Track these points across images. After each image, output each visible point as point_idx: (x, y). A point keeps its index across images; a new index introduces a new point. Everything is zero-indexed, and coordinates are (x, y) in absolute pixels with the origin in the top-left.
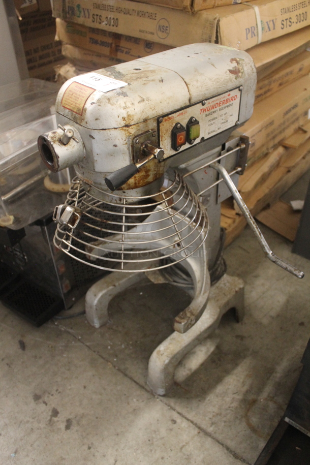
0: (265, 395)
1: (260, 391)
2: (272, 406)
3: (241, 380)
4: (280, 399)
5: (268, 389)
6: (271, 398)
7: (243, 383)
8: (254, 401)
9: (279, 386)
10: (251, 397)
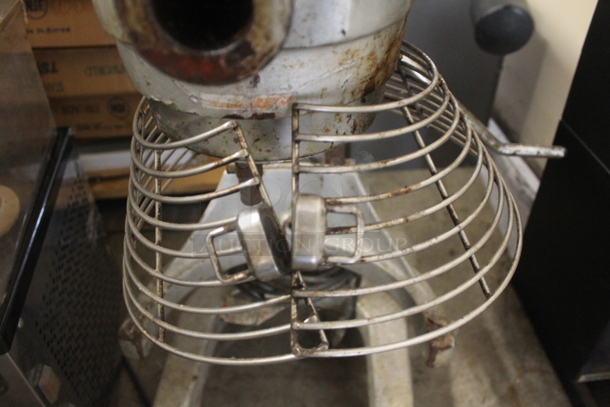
0: (512, 372)
1: (503, 371)
2: (534, 378)
3: (471, 376)
4: (531, 362)
5: (508, 361)
6: (523, 370)
7: (477, 377)
8: (513, 390)
9: (511, 346)
10: (504, 388)
